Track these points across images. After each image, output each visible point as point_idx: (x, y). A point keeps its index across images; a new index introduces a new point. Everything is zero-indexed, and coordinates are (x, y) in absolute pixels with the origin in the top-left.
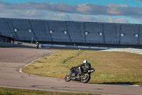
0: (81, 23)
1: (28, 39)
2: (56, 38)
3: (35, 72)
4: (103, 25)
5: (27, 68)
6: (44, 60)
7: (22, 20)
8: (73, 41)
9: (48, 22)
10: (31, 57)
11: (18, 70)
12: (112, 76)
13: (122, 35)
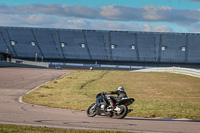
0: (105, 32)
1: (31, 56)
2: (70, 53)
3: (41, 101)
4: (135, 35)
5: (29, 96)
6: (54, 85)
7: (22, 29)
8: (93, 58)
9: (58, 31)
10: (35, 81)
11: (17, 100)
12: (150, 106)
13: (163, 49)
